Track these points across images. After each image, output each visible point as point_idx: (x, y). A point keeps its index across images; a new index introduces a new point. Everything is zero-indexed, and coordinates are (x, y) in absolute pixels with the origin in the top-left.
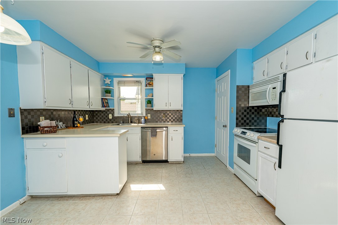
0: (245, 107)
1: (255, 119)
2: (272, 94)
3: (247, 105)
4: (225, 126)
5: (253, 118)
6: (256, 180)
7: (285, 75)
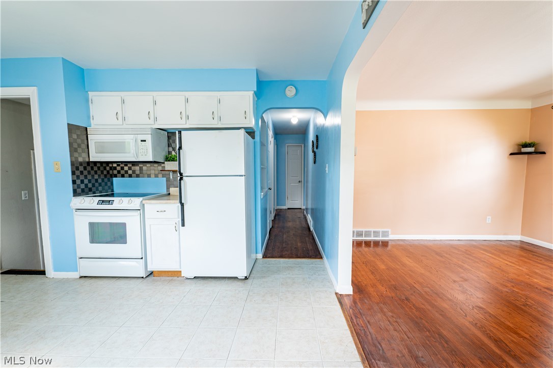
0: (84, 162)
1: (100, 181)
2: (141, 147)
3: (87, 160)
5: (97, 180)
6: (142, 258)
7: (180, 132)
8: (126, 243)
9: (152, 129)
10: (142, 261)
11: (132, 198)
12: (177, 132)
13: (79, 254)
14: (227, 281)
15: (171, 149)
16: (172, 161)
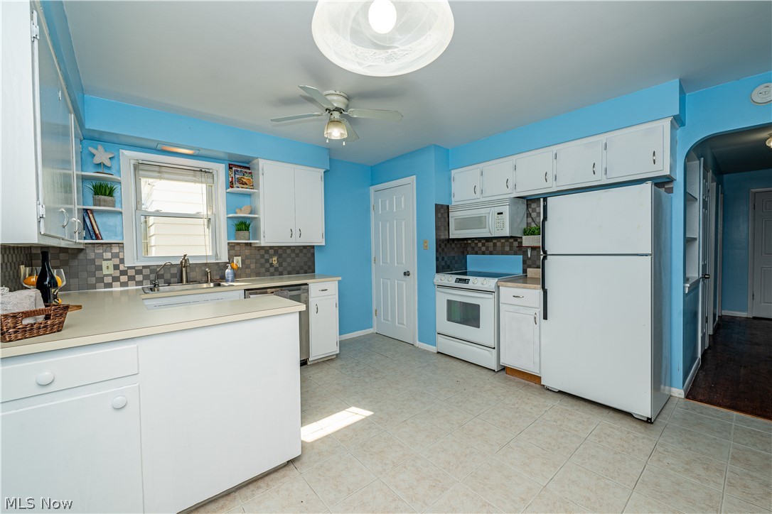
2: (498, 221)
4: (407, 274)
5: (454, 258)
6: (494, 348)
7: (545, 200)
8: (479, 327)
9: (510, 198)
10: (494, 352)
11: (488, 279)
12: (542, 200)
13: (438, 330)
14: (611, 413)
15: (530, 220)
16: (531, 235)
